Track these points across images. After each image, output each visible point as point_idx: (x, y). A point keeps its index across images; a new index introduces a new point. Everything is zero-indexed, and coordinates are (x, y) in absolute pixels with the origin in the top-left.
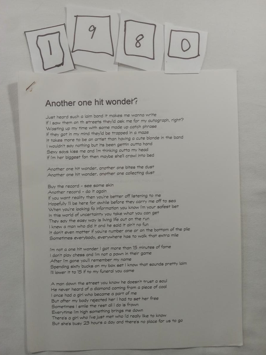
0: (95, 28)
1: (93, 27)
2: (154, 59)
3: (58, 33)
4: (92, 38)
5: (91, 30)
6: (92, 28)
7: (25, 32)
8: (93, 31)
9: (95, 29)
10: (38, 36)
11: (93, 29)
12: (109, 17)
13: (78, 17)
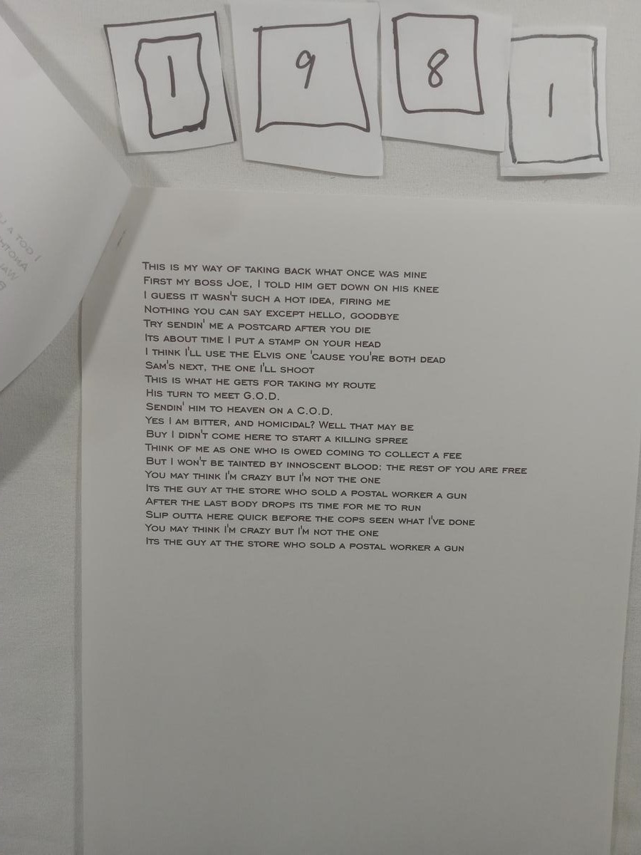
0: (314, 56)
1: (305, 55)
2: (482, 112)
3: (197, 39)
4: (306, 86)
5: (301, 64)
6: (305, 60)
7: (106, 27)
8: (309, 66)
9: (312, 59)
10: (142, 41)
11: (308, 60)
12: (347, 24)
13: (264, 32)
